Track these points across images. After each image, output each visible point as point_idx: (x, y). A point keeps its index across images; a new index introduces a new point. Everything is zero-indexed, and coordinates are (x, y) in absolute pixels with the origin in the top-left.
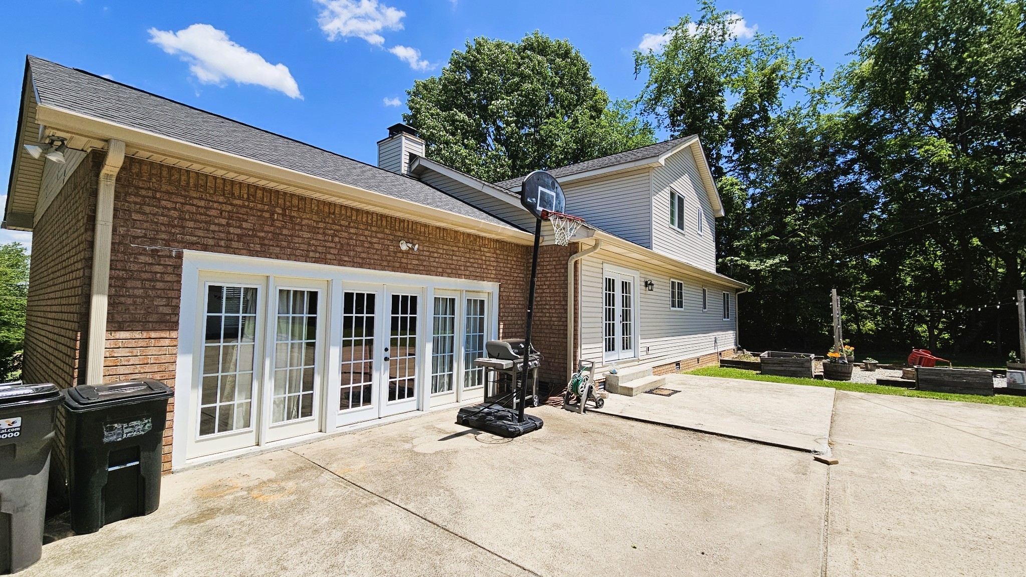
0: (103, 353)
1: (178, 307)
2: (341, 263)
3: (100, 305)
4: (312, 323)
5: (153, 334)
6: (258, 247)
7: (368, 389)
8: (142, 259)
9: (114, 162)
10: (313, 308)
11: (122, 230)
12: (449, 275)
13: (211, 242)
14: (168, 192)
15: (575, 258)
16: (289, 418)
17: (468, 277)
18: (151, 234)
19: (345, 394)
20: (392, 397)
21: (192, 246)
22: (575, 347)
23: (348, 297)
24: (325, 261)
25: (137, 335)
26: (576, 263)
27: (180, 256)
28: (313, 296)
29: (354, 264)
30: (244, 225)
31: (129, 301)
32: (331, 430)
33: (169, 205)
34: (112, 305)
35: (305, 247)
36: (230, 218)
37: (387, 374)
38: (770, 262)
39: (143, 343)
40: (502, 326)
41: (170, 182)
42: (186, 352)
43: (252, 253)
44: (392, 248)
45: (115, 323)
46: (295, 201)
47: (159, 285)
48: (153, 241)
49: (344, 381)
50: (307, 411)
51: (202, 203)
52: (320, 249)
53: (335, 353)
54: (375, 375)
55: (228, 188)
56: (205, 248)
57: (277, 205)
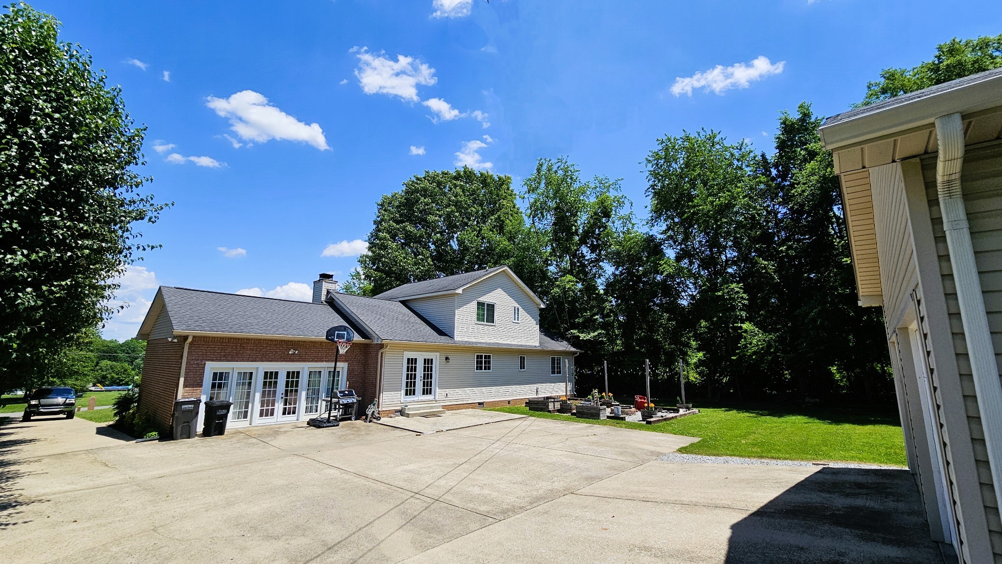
0: (181, 394)
1: (203, 380)
2: (262, 361)
3: (182, 380)
4: (250, 384)
5: (195, 389)
6: (230, 359)
7: (273, 410)
8: (194, 366)
9: (190, 340)
10: (251, 378)
11: (189, 358)
12: (316, 361)
13: (215, 358)
14: (203, 345)
15: (381, 351)
16: (238, 419)
17: (326, 361)
18: (197, 358)
19: (262, 411)
20: (284, 413)
21: (208, 360)
22: (379, 393)
23: (266, 373)
24: (255, 361)
25: (190, 389)
26: (382, 353)
27: (205, 364)
28: (251, 373)
29: (268, 361)
30: (226, 351)
31: (189, 379)
32: (253, 424)
33: (203, 348)
34: (185, 380)
35: (248, 357)
36: (222, 350)
37: (283, 404)
38: (592, 334)
39: (191, 391)
40: (348, 383)
41: (204, 341)
42: (204, 394)
43: (228, 361)
44: (286, 353)
45: (185, 386)
46: (245, 341)
47: (198, 373)
48: (197, 360)
49: (262, 406)
50: (245, 417)
51: (213, 346)
52: (254, 357)
53: (258, 396)
54: (276, 404)
55: (221, 340)
56: (213, 360)
57: (239, 343)
